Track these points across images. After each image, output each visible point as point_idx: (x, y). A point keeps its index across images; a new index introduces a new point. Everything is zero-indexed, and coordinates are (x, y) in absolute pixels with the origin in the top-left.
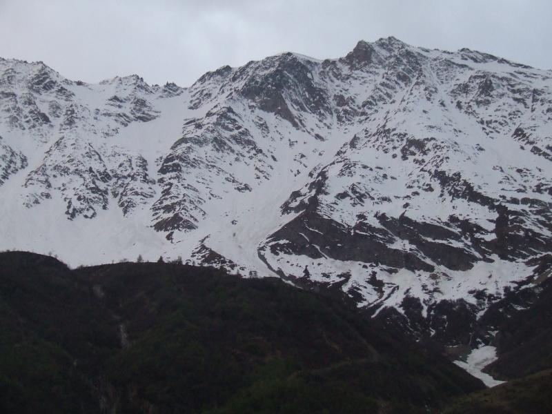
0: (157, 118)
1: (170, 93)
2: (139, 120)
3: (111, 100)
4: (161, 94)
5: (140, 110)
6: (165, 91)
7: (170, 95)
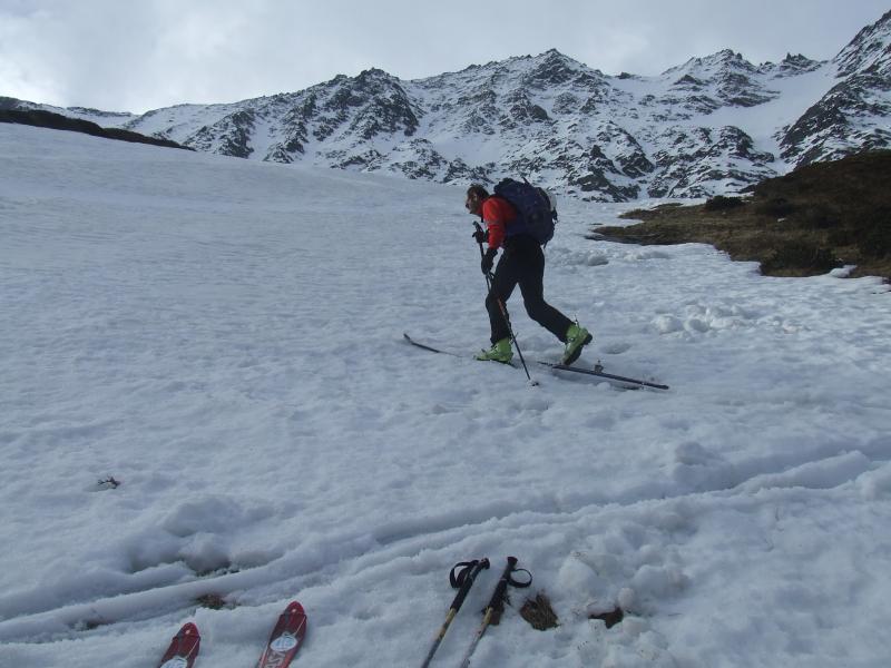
0: (773, 101)
1: (794, 69)
2: (735, 105)
3: (679, 82)
4: (778, 73)
5: (736, 89)
6: (786, 67)
7: (795, 72)
